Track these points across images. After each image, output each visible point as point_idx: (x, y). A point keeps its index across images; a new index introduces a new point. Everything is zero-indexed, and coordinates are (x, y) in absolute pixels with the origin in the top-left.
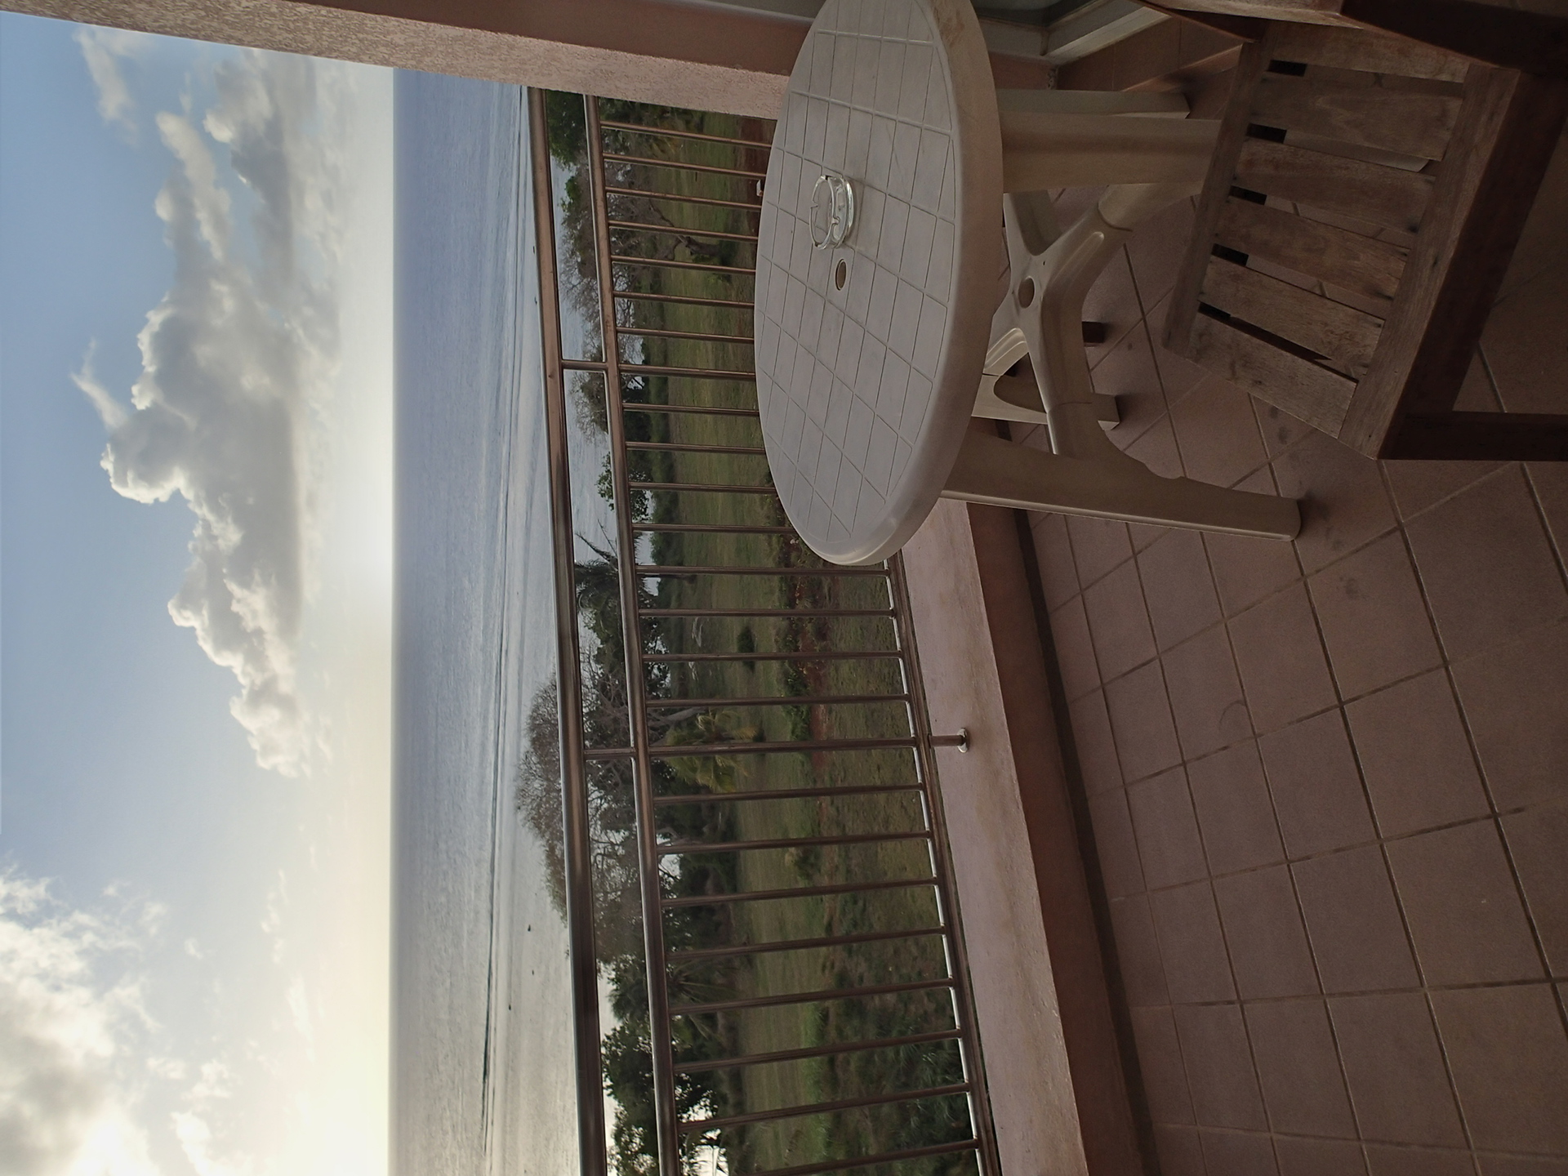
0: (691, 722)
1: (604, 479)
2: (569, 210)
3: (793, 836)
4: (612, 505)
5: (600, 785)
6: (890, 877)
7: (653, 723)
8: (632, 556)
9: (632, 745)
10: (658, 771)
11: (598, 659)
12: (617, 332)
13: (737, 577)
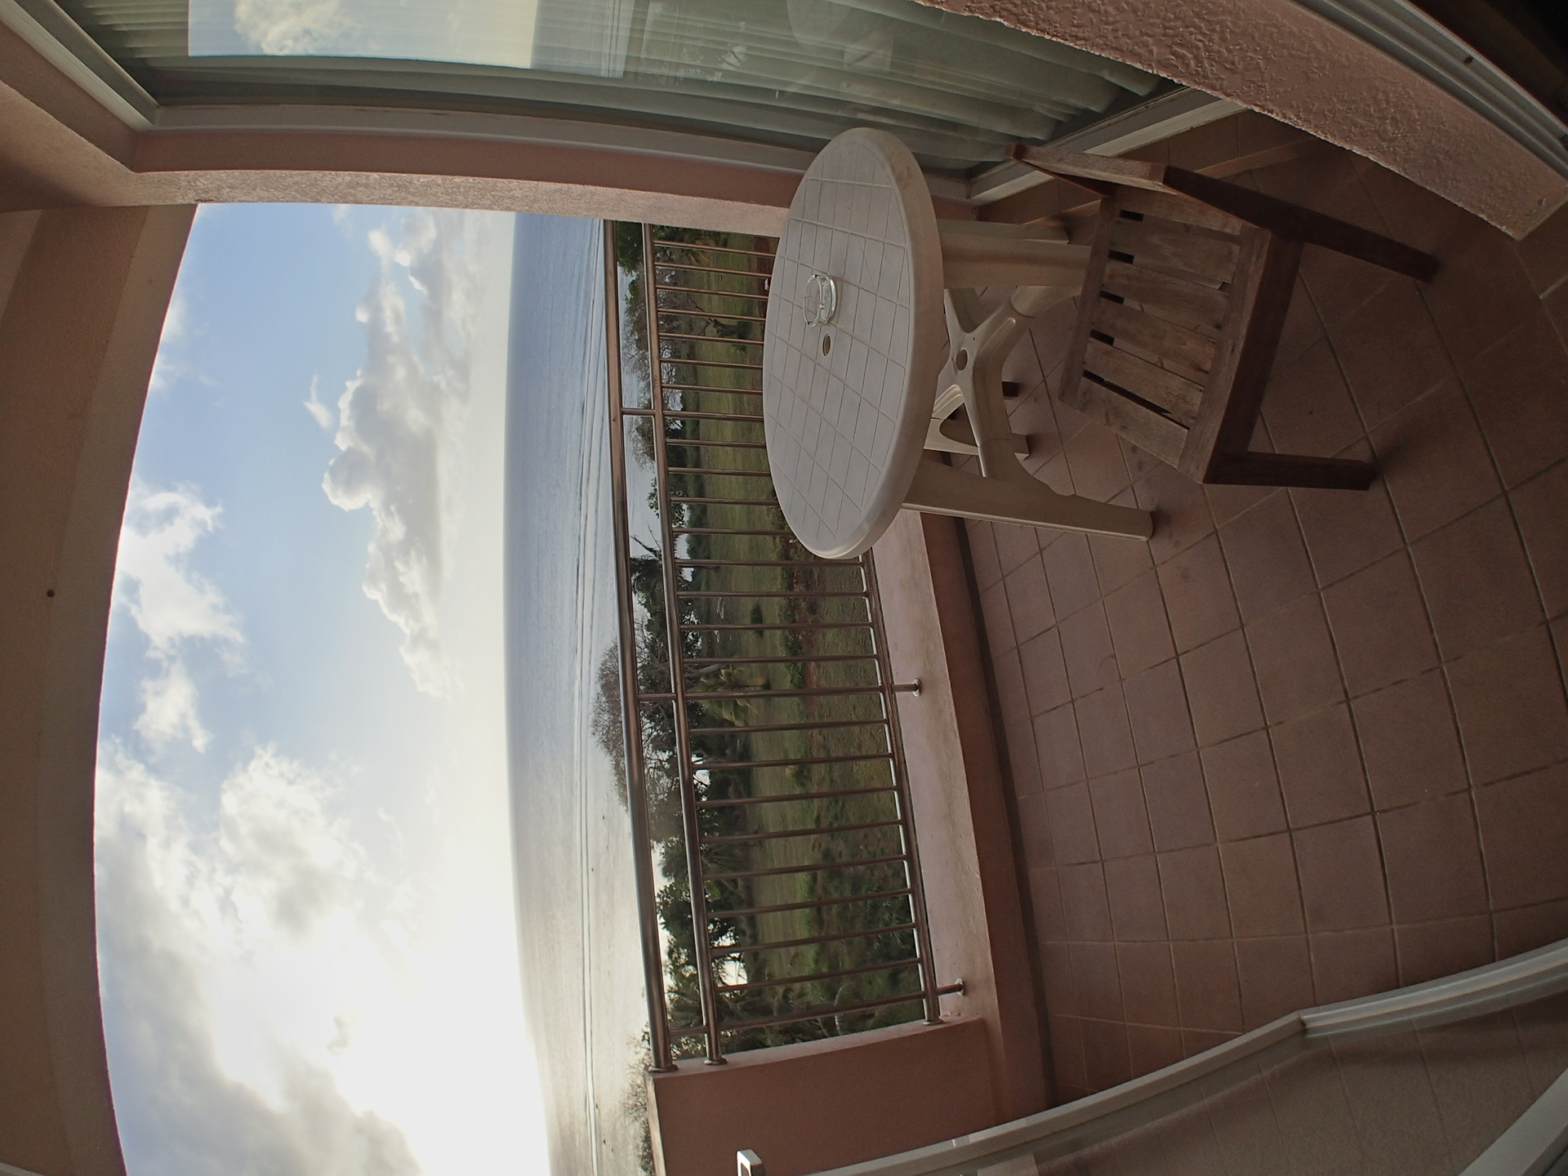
0: (717, 674)
1: (652, 495)
2: (631, 302)
3: (792, 757)
4: (658, 514)
5: (651, 718)
6: (862, 785)
7: (689, 675)
8: (672, 554)
9: (673, 691)
10: (692, 709)
11: (648, 628)
12: (662, 387)
13: (750, 568)
